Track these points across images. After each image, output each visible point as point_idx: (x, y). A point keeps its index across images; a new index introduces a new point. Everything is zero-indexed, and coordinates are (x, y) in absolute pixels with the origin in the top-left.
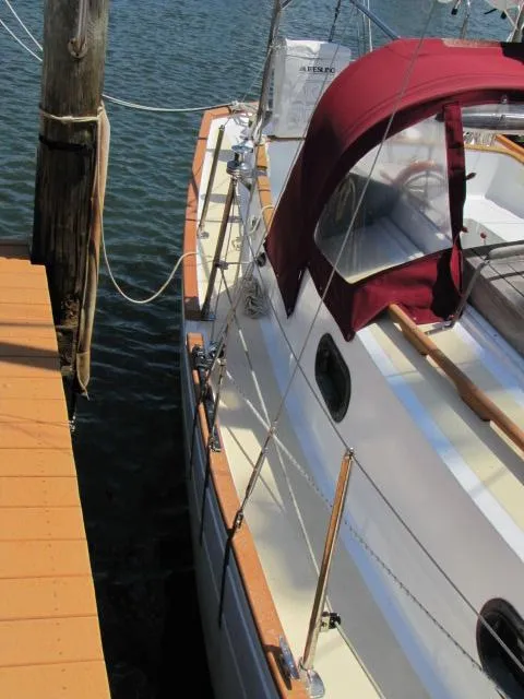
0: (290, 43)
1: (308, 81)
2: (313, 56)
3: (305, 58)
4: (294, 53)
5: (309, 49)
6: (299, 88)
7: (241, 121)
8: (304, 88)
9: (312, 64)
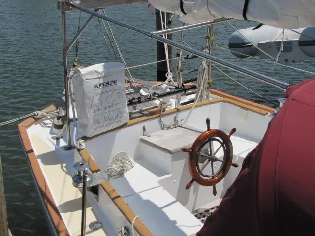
0: (83, 71)
1: (102, 93)
2: (100, 76)
3: (96, 78)
4: (87, 77)
5: (97, 72)
6: (96, 100)
7: (45, 124)
8: (100, 99)
9: (101, 81)
